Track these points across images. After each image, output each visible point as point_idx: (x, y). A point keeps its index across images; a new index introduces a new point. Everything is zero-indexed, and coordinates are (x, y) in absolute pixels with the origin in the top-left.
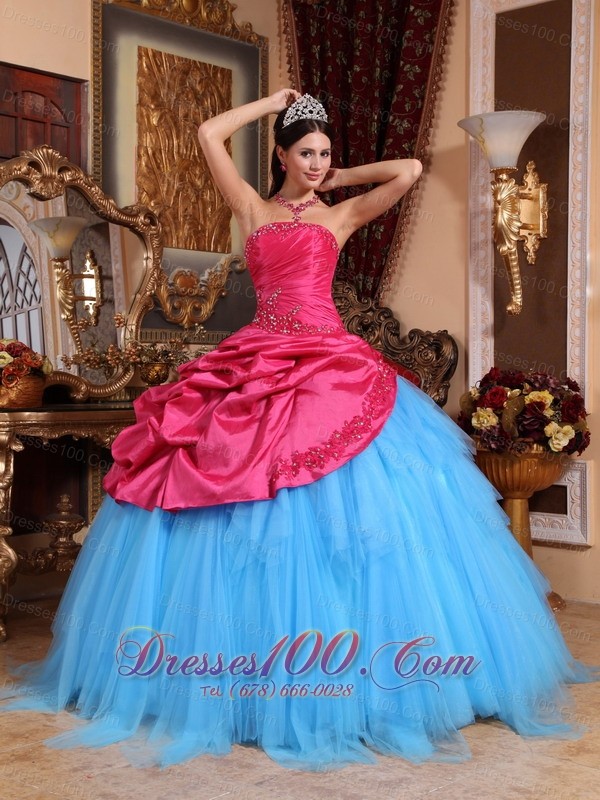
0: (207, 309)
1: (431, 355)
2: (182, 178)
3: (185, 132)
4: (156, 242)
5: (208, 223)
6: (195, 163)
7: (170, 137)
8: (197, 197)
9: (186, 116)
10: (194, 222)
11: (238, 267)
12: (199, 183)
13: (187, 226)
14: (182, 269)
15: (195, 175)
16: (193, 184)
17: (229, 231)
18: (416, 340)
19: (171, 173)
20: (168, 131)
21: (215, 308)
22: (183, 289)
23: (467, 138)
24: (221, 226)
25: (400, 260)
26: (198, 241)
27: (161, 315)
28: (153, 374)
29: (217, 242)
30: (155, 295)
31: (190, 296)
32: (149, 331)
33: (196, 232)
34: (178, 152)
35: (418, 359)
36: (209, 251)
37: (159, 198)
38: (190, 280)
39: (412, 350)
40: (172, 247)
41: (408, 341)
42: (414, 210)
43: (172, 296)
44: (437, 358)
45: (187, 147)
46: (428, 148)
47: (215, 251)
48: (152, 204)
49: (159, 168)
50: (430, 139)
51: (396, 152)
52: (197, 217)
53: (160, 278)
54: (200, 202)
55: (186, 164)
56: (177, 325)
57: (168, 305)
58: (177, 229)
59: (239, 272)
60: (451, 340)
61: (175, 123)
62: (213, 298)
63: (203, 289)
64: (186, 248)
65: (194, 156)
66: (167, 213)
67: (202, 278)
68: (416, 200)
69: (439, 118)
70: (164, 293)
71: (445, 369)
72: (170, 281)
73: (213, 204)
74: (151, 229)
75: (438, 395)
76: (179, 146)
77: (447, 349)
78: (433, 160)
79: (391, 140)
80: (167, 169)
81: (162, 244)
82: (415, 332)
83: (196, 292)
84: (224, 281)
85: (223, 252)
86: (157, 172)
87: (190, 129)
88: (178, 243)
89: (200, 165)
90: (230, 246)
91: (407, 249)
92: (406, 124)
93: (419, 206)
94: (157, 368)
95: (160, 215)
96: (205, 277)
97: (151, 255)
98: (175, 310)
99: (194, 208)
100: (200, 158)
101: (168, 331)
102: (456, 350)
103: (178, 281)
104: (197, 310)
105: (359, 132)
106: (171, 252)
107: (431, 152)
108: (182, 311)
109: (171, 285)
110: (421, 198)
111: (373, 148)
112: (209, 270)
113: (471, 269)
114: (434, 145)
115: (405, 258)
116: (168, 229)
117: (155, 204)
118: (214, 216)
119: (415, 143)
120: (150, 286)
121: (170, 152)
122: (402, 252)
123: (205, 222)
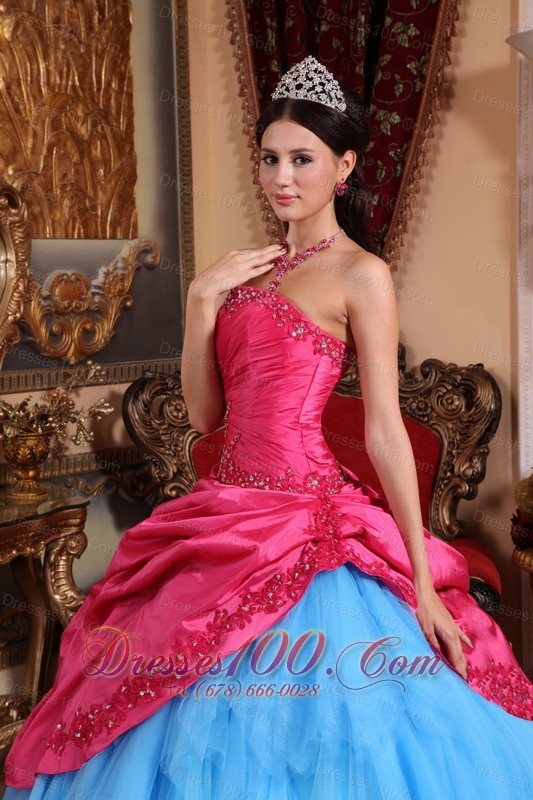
0: (103, 331)
1: (459, 402)
2: (55, 125)
3: (56, 48)
4: (18, 235)
5: (100, 194)
6: (75, 98)
7: (32, 59)
8: (82, 153)
9: (57, 21)
10: (79, 193)
11: (149, 259)
12: (83, 131)
13: (67, 203)
14: (63, 271)
15: (77, 118)
16: (74, 134)
17: (133, 203)
18: (433, 377)
19: (38, 118)
20: (30, 49)
21: (115, 327)
22: (66, 303)
23: (513, 57)
24: (120, 198)
25: (404, 250)
26: (85, 224)
27: (33, 347)
28: (24, 452)
29: (115, 224)
30: (22, 317)
31: (76, 312)
32: (14, 375)
33: (83, 211)
34: (48, 83)
35: (437, 408)
36: (104, 238)
37: (20, 159)
38: (76, 287)
39: (428, 392)
40: (45, 238)
41: (419, 376)
42: (424, 169)
43: (48, 316)
44: (468, 408)
45: (61, 73)
46: (448, 70)
47: (113, 237)
48: (11, 172)
49: (17, 111)
50: (451, 54)
51: (397, 77)
52: (82, 186)
53: (27, 290)
54: (86, 162)
55: (60, 101)
56: (59, 360)
57: (43, 330)
58: (51, 208)
59: (151, 267)
60: (490, 379)
61: (41, 34)
62: (113, 312)
63: (97, 299)
64: (67, 237)
65: (74, 87)
66: (36, 183)
67: (94, 282)
68: (429, 155)
69: (466, 18)
70: (35, 310)
71: (481, 427)
72: (45, 293)
73: (106, 163)
74: (11, 215)
75: (471, 467)
76: (48, 71)
77: (485, 395)
78: (456, 89)
79: (388, 57)
80: (31, 111)
81: (28, 236)
82: (430, 365)
83: (86, 306)
84: (127, 284)
85: (126, 237)
86: (16, 118)
87: (65, 42)
88: (54, 230)
89: (84, 101)
90: (135, 227)
91: (416, 233)
92: (413, 31)
93: (434, 164)
94: (30, 443)
95: (24, 188)
96: (99, 280)
97: (12, 257)
98: (54, 337)
99: (77, 171)
100: (83, 90)
101: (45, 372)
102: (498, 398)
103: (57, 291)
104: (88, 334)
105: (336, 43)
106: (44, 245)
107: (453, 76)
108: (66, 339)
109: (46, 298)
110: (437, 150)
111: (360, 70)
112: (104, 269)
113: (521, 268)
114: (458, 64)
115: (412, 246)
116: (36, 209)
117: (15, 171)
118: (110, 181)
119: (427, 61)
120: (13, 306)
121: (35, 81)
122: (407, 237)
123: (96, 192)
